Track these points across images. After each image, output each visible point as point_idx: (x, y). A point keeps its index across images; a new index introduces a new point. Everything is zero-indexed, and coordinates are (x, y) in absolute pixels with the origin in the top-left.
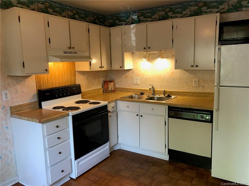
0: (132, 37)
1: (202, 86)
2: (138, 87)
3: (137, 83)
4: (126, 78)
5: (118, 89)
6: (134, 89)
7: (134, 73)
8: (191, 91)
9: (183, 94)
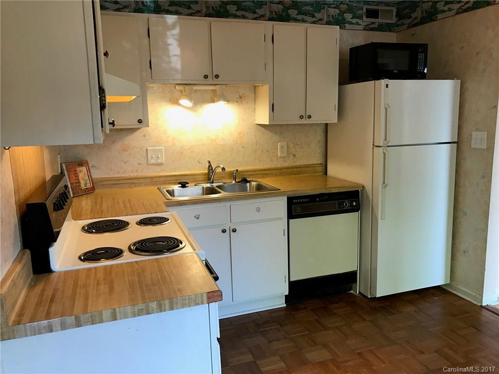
0: (171, 47)
1: (294, 155)
2: (162, 170)
3: (159, 161)
4: (125, 150)
5: (103, 183)
6: (151, 178)
7: (148, 138)
8: (275, 165)
9: (265, 174)
